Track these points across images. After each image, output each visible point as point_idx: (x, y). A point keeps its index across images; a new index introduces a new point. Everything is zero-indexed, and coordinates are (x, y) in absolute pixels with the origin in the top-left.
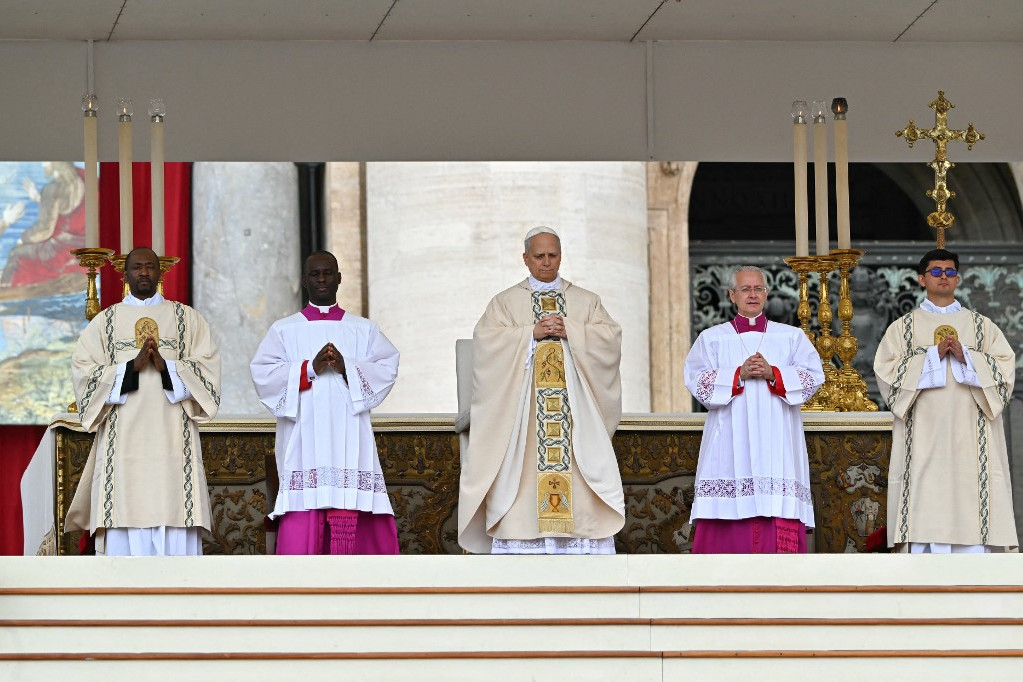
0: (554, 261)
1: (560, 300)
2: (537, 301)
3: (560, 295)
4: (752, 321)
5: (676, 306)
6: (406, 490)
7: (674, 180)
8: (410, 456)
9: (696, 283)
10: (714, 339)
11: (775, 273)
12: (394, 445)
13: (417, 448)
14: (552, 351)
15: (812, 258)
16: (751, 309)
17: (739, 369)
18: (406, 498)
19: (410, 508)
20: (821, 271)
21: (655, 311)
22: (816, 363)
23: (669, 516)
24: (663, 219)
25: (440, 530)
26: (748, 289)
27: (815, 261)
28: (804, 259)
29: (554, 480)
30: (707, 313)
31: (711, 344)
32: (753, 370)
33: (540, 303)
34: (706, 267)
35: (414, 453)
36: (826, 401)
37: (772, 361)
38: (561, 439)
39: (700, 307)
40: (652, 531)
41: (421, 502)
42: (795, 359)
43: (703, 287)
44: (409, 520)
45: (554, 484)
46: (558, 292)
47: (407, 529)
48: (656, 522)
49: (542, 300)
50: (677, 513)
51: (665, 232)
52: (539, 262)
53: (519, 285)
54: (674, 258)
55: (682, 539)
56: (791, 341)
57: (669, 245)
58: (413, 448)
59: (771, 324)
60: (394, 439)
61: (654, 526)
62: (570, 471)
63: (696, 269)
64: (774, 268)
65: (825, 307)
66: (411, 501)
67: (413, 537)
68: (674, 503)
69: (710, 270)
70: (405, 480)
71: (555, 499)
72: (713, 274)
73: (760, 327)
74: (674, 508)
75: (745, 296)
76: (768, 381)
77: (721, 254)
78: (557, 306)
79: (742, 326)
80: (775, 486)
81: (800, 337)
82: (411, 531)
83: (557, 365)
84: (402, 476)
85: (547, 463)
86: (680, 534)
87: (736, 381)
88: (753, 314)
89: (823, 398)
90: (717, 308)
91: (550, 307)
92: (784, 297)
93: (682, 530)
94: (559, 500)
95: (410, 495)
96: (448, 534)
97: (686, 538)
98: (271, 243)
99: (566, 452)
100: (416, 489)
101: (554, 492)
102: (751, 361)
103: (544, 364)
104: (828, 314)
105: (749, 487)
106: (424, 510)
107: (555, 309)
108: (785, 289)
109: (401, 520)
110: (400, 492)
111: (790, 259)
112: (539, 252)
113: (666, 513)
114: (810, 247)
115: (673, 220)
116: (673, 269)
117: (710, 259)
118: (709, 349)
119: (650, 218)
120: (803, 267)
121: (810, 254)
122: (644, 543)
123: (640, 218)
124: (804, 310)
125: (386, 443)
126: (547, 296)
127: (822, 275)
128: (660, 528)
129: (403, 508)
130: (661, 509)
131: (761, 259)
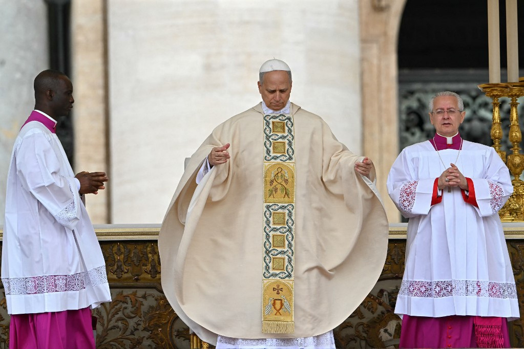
0: (283, 95)
1: (289, 123)
2: (268, 124)
3: (289, 119)
4: (449, 140)
5: (386, 129)
6: (140, 292)
7: (383, 16)
8: (144, 261)
9: (404, 107)
10: (414, 155)
11: (474, 98)
12: (130, 252)
13: (150, 255)
14: (280, 170)
15: (504, 84)
16: (445, 129)
17: (437, 180)
18: (141, 299)
19: (144, 308)
20: (512, 96)
21: (367, 133)
22: (506, 178)
23: (376, 315)
24: (374, 50)
25: (171, 328)
26: (442, 111)
27: (507, 87)
28: (497, 85)
29: (278, 286)
30: (413, 134)
31: (413, 160)
32: (450, 180)
33: (271, 126)
34: (412, 93)
35: (148, 258)
36: (516, 213)
37: (466, 173)
38: (285, 250)
39: (408, 129)
40: (361, 328)
41: (154, 303)
42: (488, 174)
43: (410, 111)
44: (143, 319)
45: (278, 290)
46: (287, 116)
47: (141, 327)
48: (364, 321)
49: (273, 123)
50: (383, 313)
51: (375, 61)
52: (271, 96)
53: (253, 109)
54: (384, 84)
55: (387, 335)
56: (484, 157)
57: (379, 76)
58: (147, 255)
59: (466, 144)
60: (129, 247)
61: (362, 324)
62: (292, 278)
63: (404, 94)
64: (474, 93)
65: (516, 128)
66: (145, 302)
67: (147, 334)
68: (380, 304)
69: (417, 95)
70: (138, 284)
71: (278, 303)
72: (419, 100)
73: (456, 145)
74: (381, 309)
75: (440, 117)
76: (462, 191)
77: (426, 82)
78: (286, 128)
79: (441, 145)
80: (470, 288)
81: (492, 154)
82: (145, 329)
83: (283, 183)
84: (137, 280)
85: (271, 271)
86: (386, 331)
87: (435, 191)
88: (449, 134)
89: (513, 209)
90: (422, 130)
91: (279, 129)
92: (482, 120)
93: (388, 327)
94: (282, 305)
95: (144, 297)
96: (178, 331)
97: (390, 335)
98: (23, 73)
99: (290, 262)
100: (149, 291)
101: (277, 297)
102: (448, 172)
103: (272, 182)
104: (518, 134)
105: (446, 289)
106: (156, 310)
107: (284, 132)
108: (484, 113)
109: (135, 320)
110: (135, 294)
111: (483, 85)
112: (272, 88)
113: (373, 312)
114: (502, 75)
115: (383, 51)
116: (383, 96)
117: (417, 86)
118: (410, 165)
119: (363, 50)
120: (495, 93)
121: (502, 81)
122: (354, 339)
123: (353, 49)
124: (497, 131)
125: (123, 250)
126: (277, 120)
127: (512, 100)
128: (368, 326)
129: (138, 309)
130: (369, 309)
131: (461, 86)
